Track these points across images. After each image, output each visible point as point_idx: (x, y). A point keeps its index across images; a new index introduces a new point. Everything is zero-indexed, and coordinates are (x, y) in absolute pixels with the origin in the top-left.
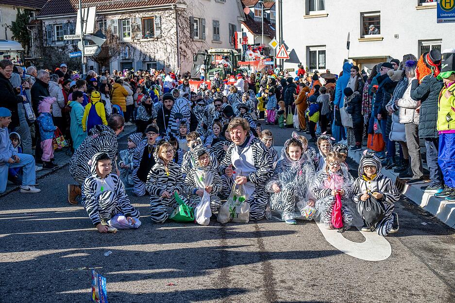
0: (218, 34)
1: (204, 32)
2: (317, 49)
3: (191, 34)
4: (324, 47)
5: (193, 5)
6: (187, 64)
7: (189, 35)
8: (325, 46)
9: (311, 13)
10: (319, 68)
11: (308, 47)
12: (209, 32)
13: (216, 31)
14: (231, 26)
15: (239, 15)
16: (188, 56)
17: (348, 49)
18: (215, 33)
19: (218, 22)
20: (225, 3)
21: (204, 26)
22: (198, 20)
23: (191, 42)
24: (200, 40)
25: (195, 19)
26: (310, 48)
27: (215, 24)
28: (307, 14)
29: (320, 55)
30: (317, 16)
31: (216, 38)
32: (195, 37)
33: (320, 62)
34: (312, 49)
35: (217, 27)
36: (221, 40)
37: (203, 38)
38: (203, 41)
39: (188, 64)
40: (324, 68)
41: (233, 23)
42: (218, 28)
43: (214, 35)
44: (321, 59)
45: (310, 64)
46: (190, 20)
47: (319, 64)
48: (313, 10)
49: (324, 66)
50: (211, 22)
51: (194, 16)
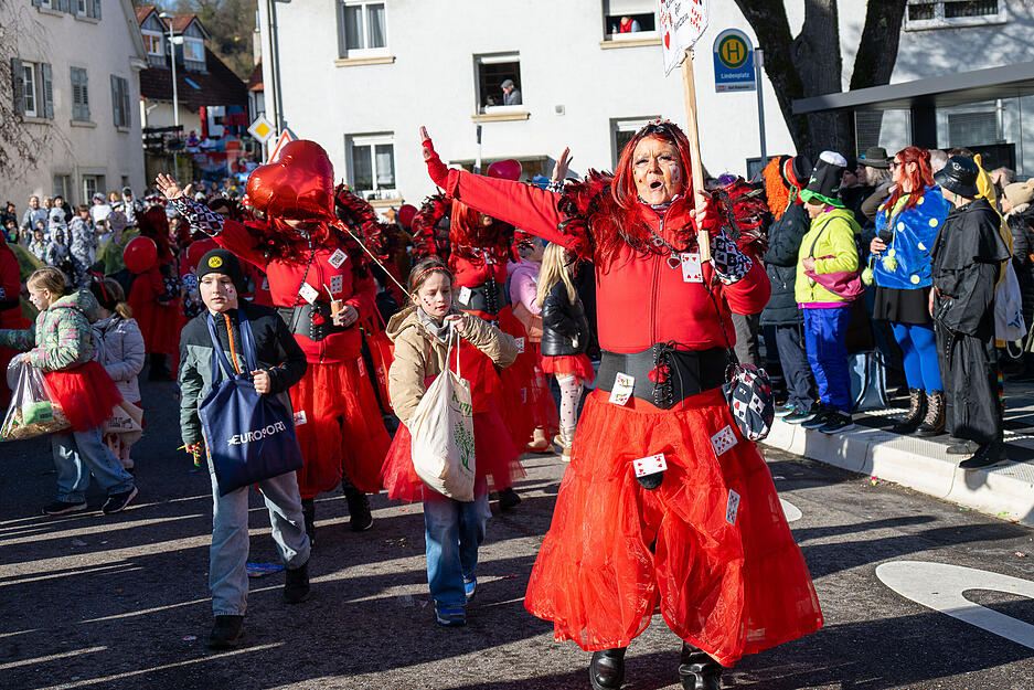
0: (86, 102)
1: (50, 99)
2: (372, 142)
3: (15, 103)
4: (389, 137)
5: (19, 28)
6: (8, 184)
7: (12, 109)
8: (392, 133)
9: (352, 54)
10: (379, 186)
11: (349, 138)
12: (61, 98)
13: (80, 94)
14: (115, 82)
15: (133, 53)
16: (10, 164)
17: (479, 142)
18: (77, 100)
19: (84, 71)
20: (100, 23)
21: (49, 83)
22: (32, 66)
23: (17, 125)
24: (41, 120)
25: (25, 64)
26: (354, 139)
27: (76, 77)
28: (343, 56)
29: (380, 156)
30: (367, 62)
31: (82, 113)
32: (28, 113)
33: (381, 172)
34: (358, 142)
35: (82, 85)
36: (93, 118)
37: (46, 115)
38: (48, 121)
39: (13, 185)
40: (392, 186)
41: (121, 76)
42: (85, 89)
43: (74, 107)
44: (381, 164)
45: (356, 177)
46: (12, 69)
47: (378, 177)
48: (357, 47)
49: (389, 182)
50: (67, 72)
51: (22, 57)
